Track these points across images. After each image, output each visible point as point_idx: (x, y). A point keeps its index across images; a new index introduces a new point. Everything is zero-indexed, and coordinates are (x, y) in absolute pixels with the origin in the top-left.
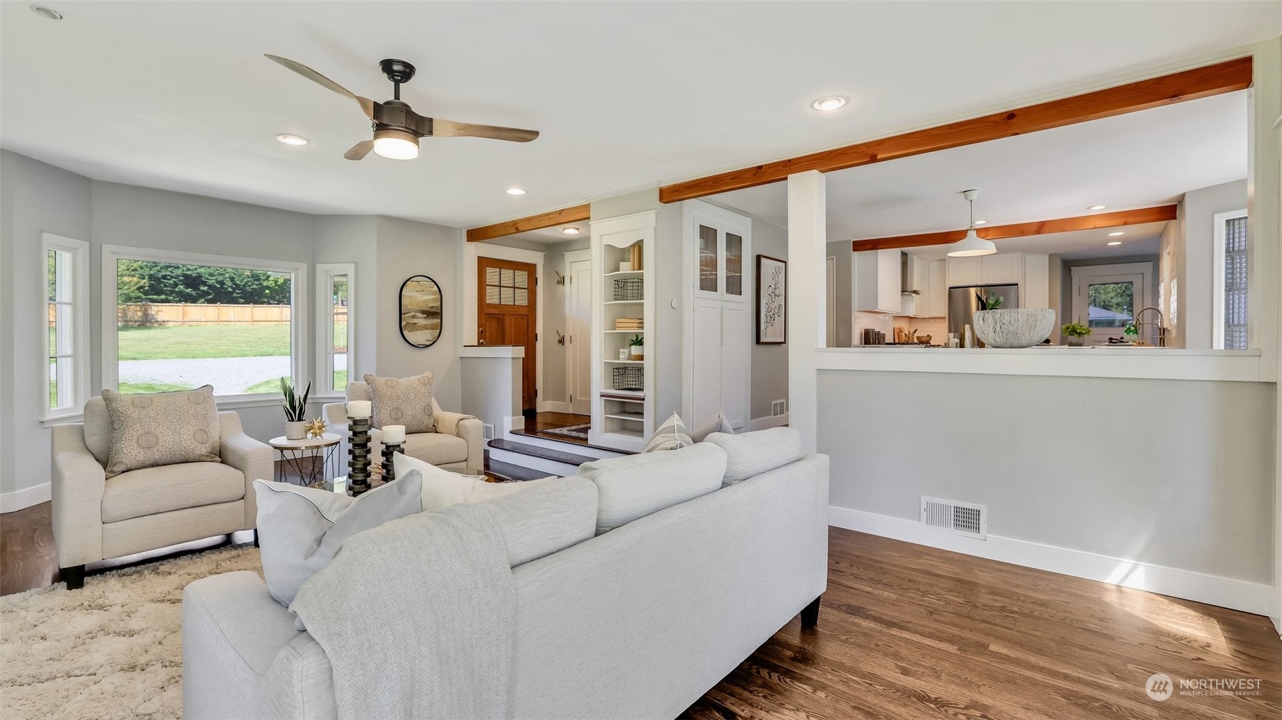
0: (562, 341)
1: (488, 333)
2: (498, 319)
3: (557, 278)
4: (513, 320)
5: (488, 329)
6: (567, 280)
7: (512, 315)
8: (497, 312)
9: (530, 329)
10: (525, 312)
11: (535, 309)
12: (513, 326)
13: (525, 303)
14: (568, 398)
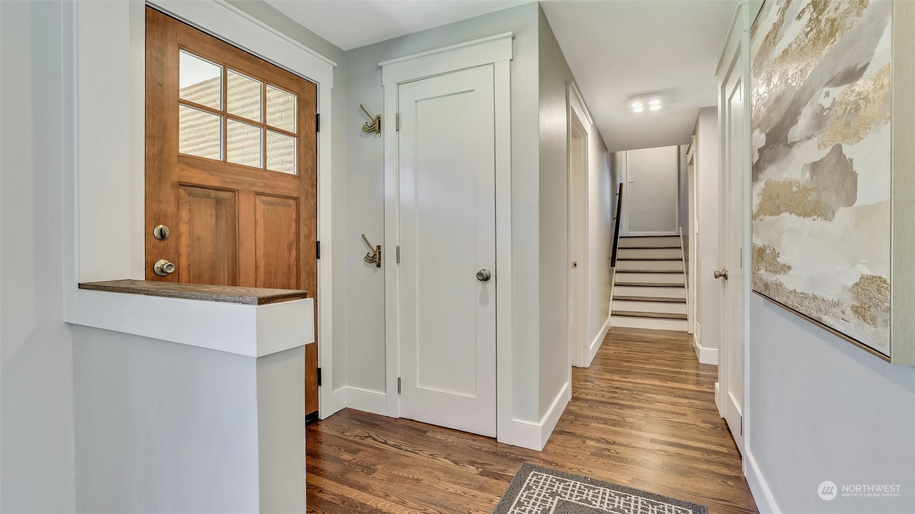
0: (375, 259)
1: (184, 240)
2: (219, 202)
3: (363, 121)
4: (261, 208)
5: (184, 228)
6: (388, 125)
7: (258, 194)
8: (214, 182)
9: (304, 231)
10: (291, 189)
11: (315, 185)
12: (261, 223)
13: (291, 168)
14: (392, 384)
